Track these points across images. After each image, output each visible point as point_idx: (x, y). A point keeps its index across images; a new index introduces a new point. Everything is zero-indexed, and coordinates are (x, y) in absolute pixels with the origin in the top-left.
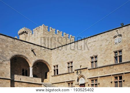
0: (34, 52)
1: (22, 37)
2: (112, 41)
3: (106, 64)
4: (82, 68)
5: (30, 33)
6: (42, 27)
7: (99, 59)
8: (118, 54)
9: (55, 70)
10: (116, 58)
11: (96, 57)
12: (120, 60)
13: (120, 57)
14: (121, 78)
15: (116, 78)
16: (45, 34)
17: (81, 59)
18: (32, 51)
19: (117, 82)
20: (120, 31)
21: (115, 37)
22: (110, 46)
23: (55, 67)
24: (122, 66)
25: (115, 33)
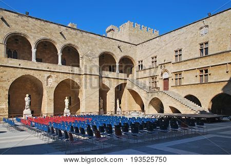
0: (120, 48)
1: (109, 35)
2: (197, 33)
3: (191, 58)
4: (166, 62)
5: (116, 30)
6: (127, 24)
7: (183, 53)
8: (204, 46)
9: (139, 66)
10: (201, 50)
11: (180, 50)
12: (207, 53)
13: (207, 49)
14: (206, 71)
15: (202, 71)
16: (131, 31)
17: (165, 53)
18: (119, 47)
19: (202, 76)
20: (207, 22)
21: (201, 28)
22: (196, 38)
23: (139, 62)
24: (208, 59)
25: (201, 24)
